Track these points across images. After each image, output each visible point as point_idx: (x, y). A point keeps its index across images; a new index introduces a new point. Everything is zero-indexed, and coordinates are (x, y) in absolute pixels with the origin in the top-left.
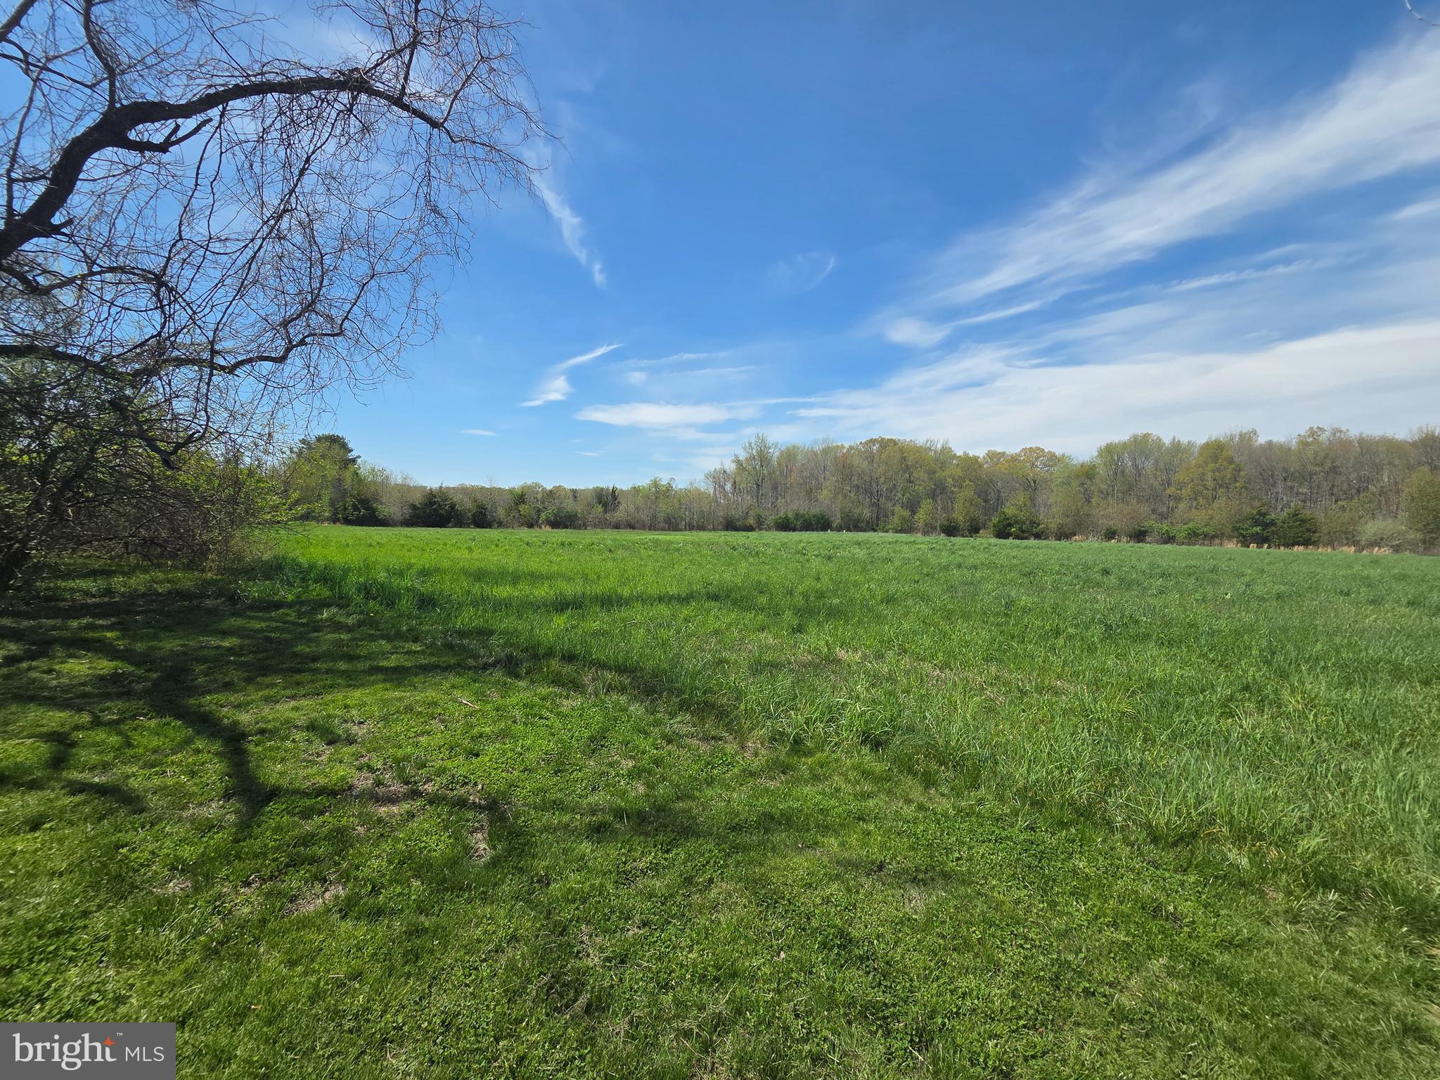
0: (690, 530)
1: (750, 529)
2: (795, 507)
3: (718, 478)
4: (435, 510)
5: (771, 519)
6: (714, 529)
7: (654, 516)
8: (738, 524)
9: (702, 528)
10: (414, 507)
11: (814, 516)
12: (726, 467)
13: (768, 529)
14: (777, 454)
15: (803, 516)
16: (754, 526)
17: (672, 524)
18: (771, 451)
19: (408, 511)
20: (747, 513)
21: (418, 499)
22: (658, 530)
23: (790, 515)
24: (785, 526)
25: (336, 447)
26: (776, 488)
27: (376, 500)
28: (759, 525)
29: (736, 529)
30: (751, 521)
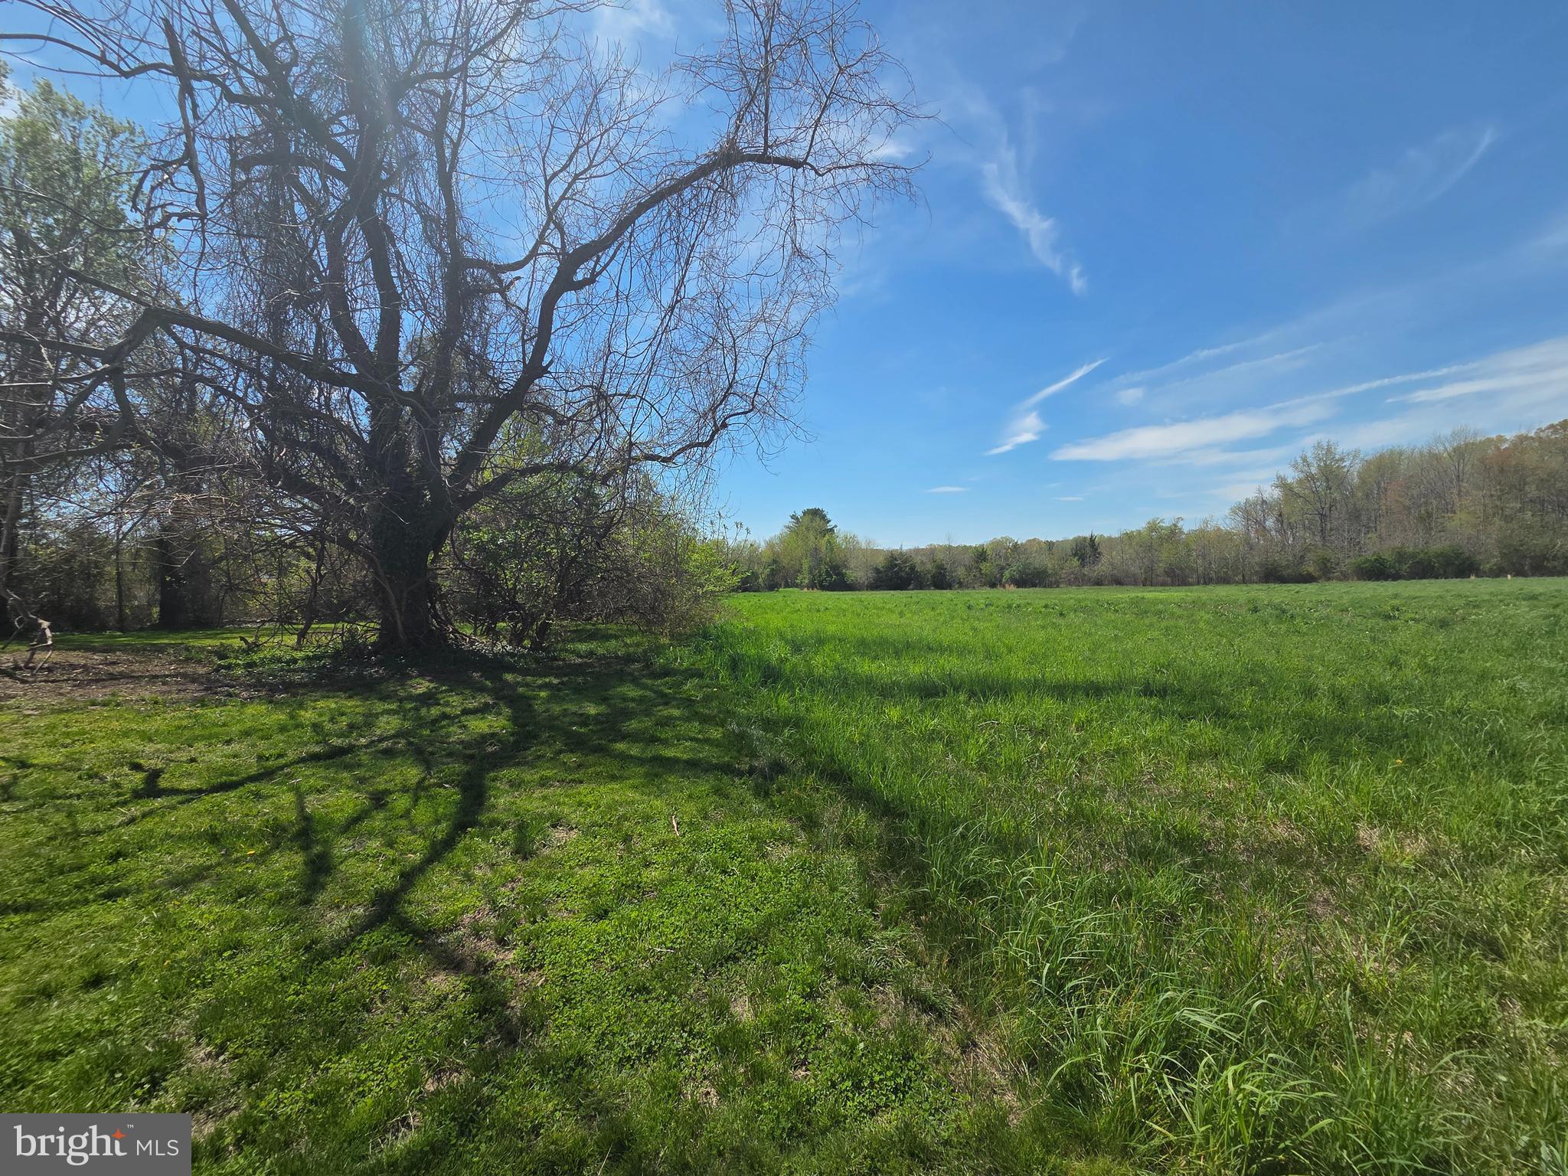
0: (1205, 583)
1: (1309, 579)
2: (1397, 543)
3: (1251, 512)
4: (897, 573)
5: (1348, 563)
6: (1244, 581)
7: (1150, 569)
8: (1285, 573)
9: (1225, 580)
10: (877, 570)
11: (1438, 555)
12: (1266, 496)
13: (1344, 577)
14: (1358, 466)
15: (1413, 556)
16: (1316, 574)
17: (1177, 577)
18: (1347, 463)
19: (871, 575)
20: (1302, 557)
21: (880, 562)
22: (1156, 585)
23: (1387, 556)
24: (1377, 572)
25: (818, 519)
26: (1358, 517)
27: (846, 567)
28: (1326, 572)
29: (1283, 580)
30: (1310, 568)
